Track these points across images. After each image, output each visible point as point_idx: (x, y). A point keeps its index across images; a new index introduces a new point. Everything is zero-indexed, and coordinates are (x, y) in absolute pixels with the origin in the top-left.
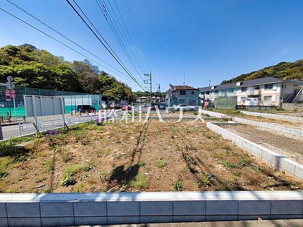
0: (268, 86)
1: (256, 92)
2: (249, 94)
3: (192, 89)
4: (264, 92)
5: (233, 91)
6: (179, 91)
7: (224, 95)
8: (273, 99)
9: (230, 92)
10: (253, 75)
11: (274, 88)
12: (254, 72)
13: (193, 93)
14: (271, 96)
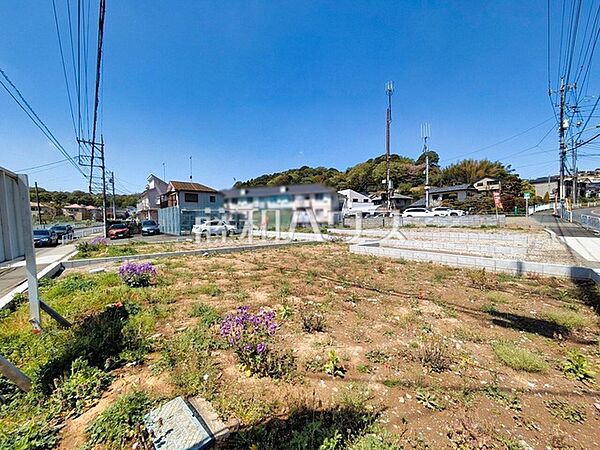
0: (319, 196)
1: (306, 204)
2: (299, 206)
3: (211, 192)
4: (316, 204)
5: (275, 200)
6: (183, 195)
7: (262, 205)
8: (325, 213)
9: (271, 201)
10: (277, 178)
11: (325, 199)
12: (278, 174)
13: (212, 199)
14: (322, 210)
